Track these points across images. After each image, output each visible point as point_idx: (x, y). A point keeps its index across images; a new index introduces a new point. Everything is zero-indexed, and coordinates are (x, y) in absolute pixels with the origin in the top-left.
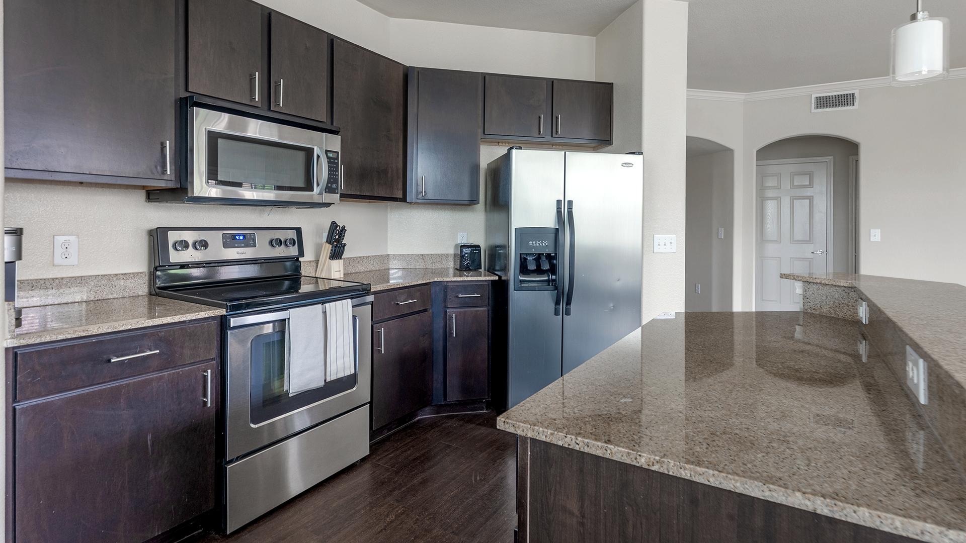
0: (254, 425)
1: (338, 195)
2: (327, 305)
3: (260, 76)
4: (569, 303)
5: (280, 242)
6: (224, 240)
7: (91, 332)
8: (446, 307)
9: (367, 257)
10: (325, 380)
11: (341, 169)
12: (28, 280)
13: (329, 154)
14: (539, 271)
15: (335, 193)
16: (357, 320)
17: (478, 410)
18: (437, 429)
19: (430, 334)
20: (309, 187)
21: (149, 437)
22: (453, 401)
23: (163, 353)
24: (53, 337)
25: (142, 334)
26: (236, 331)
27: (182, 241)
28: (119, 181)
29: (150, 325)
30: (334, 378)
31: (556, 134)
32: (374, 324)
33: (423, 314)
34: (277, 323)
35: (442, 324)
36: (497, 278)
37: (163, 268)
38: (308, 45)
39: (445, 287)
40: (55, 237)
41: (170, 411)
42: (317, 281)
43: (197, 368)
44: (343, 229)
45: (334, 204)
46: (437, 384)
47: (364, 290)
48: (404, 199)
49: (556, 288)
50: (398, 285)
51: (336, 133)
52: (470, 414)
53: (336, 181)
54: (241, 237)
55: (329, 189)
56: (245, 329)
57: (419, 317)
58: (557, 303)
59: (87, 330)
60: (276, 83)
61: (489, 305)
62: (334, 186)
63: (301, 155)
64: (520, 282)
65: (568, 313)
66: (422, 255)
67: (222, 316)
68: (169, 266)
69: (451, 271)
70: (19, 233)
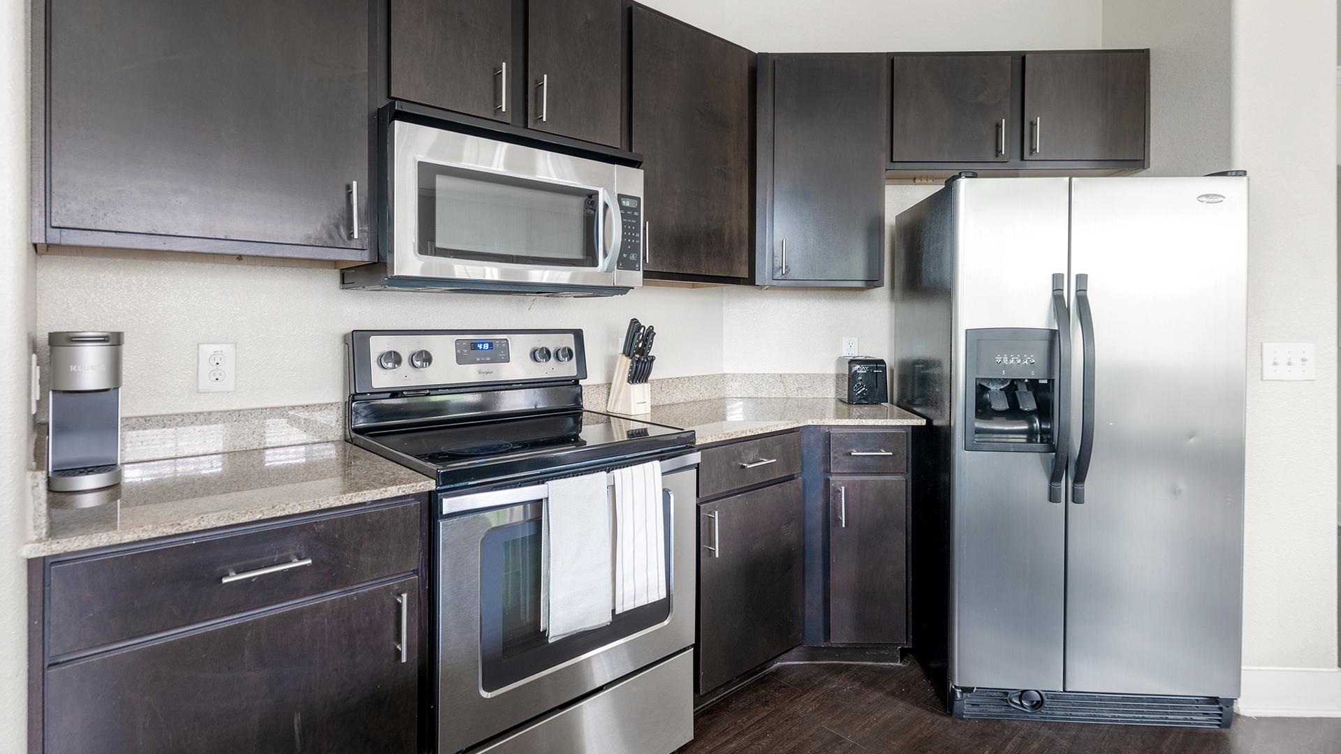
0: (487, 693)
1: (640, 274)
2: (617, 472)
3: (510, 70)
4: (1080, 478)
5: (546, 354)
6: (459, 351)
7: (187, 527)
8: (828, 471)
9: (690, 378)
10: (614, 611)
11: (645, 229)
12: (157, 416)
13: (624, 202)
14: (1014, 412)
15: (634, 269)
16: (672, 496)
17: (887, 661)
18: (812, 695)
19: (799, 517)
20: (590, 258)
21: (297, 719)
22: (841, 644)
23: (322, 562)
24: (115, 538)
25: (283, 529)
26: (455, 520)
27: (391, 352)
28: (279, 252)
29: (297, 512)
30: (629, 606)
31: (1031, 154)
32: (701, 503)
33: (787, 484)
34: (529, 505)
35: (820, 503)
36: (923, 422)
37: (363, 397)
38: (589, 18)
39: (826, 437)
40: (201, 346)
41: (336, 670)
42: (609, 419)
43: (385, 588)
44: (650, 333)
45: (633, 288)
46: (812, 610)
47: (685, 443)
48: (750, 281)
49: (1052, 449)
50: (743, 432)
51: (637, 166)
52: (870, 666)
53: (635, 249)
54: (486, 346)
55: (624, 263)
56: (471, 516)
57: (780, 489)
58: (1055, 478)
59: (179, 524)
60: (537, 82)
61: (907, 471)
62: (633, 257)
63: (577, 203)
64: (976, 433)
65: (1077, 498)
66: (781, 375)
67: (430, 492)
68: (371, 393)
69: (832, 405)
70: (114, 341)
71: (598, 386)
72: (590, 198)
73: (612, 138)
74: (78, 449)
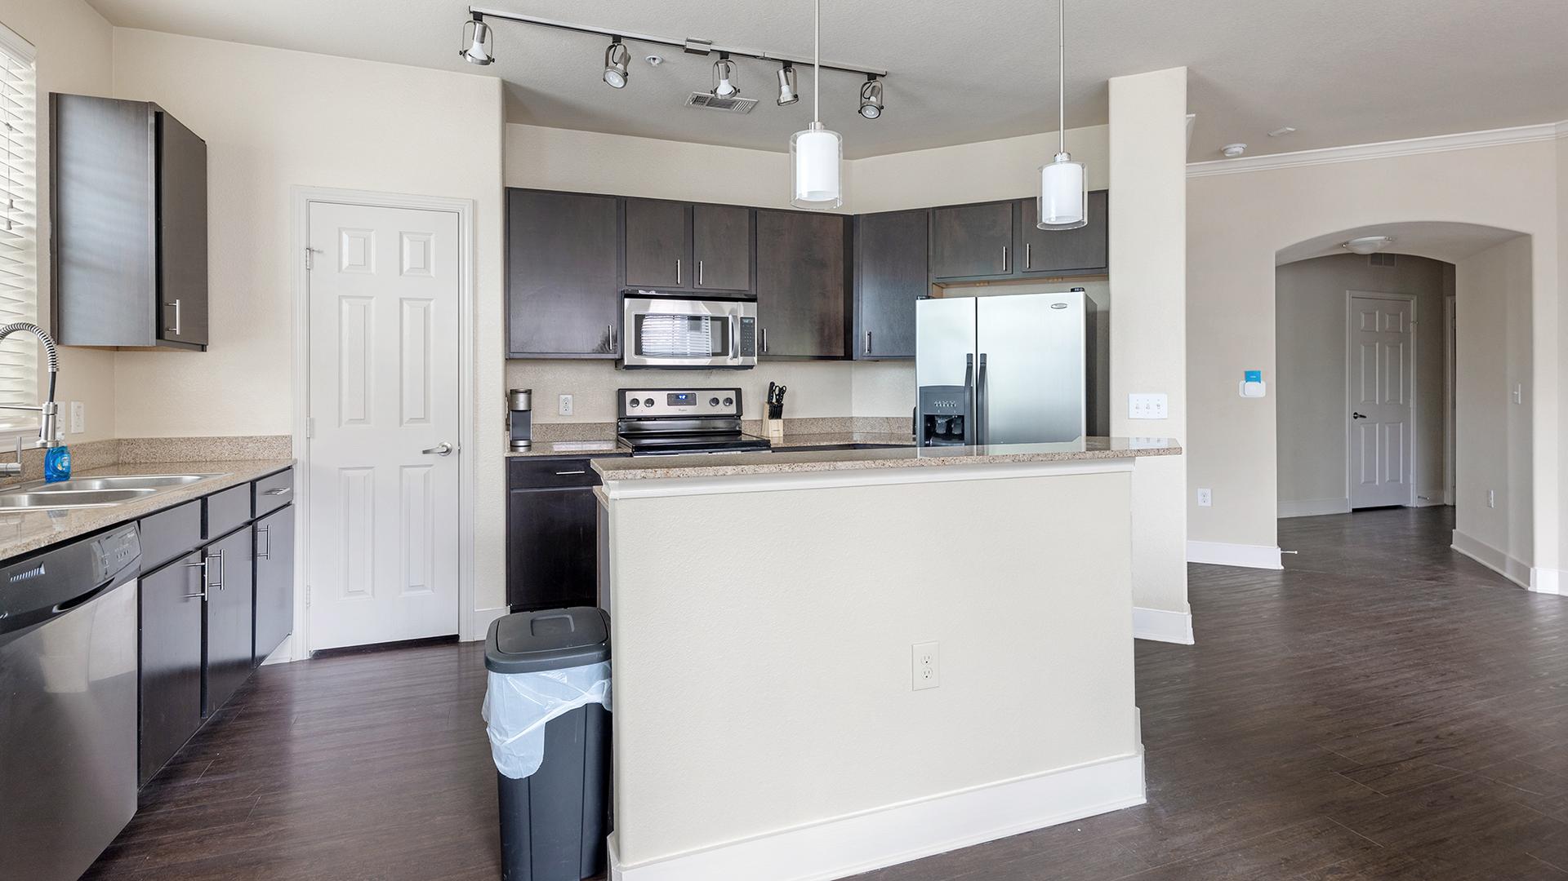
1: (757, 359)
3: (683, 262)
5: (718, 402)
6: (668, 399)
9: (823, 419)
13: (745, 321)
15: (753, 357)
20: (725, 352)
27: (635, 399)
31: (1026, 267)
37: (624, 420)
38: (728, 225)
40: (560, 396)
44: (782, 391)
45: (758, 365)
48: (850, 357)
51: (754, 301)
54: (684, 397)
55: (746, 352)
62: (750, 349)
63: (716, 324)
68: (627, 418)
70: (529, 392)
71: (756, 421)
72: (724, 321)
73: (743, 285)
74: (519, 432)
